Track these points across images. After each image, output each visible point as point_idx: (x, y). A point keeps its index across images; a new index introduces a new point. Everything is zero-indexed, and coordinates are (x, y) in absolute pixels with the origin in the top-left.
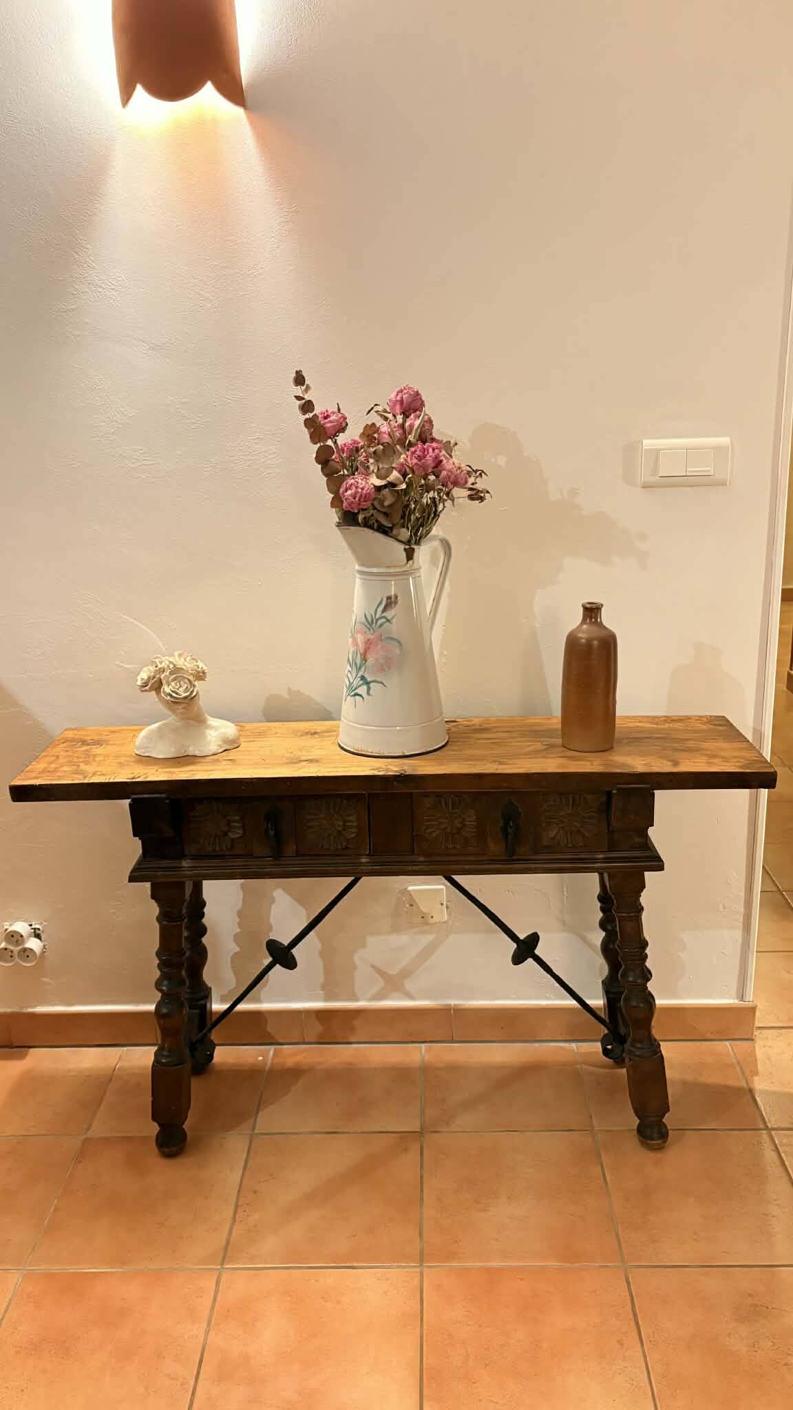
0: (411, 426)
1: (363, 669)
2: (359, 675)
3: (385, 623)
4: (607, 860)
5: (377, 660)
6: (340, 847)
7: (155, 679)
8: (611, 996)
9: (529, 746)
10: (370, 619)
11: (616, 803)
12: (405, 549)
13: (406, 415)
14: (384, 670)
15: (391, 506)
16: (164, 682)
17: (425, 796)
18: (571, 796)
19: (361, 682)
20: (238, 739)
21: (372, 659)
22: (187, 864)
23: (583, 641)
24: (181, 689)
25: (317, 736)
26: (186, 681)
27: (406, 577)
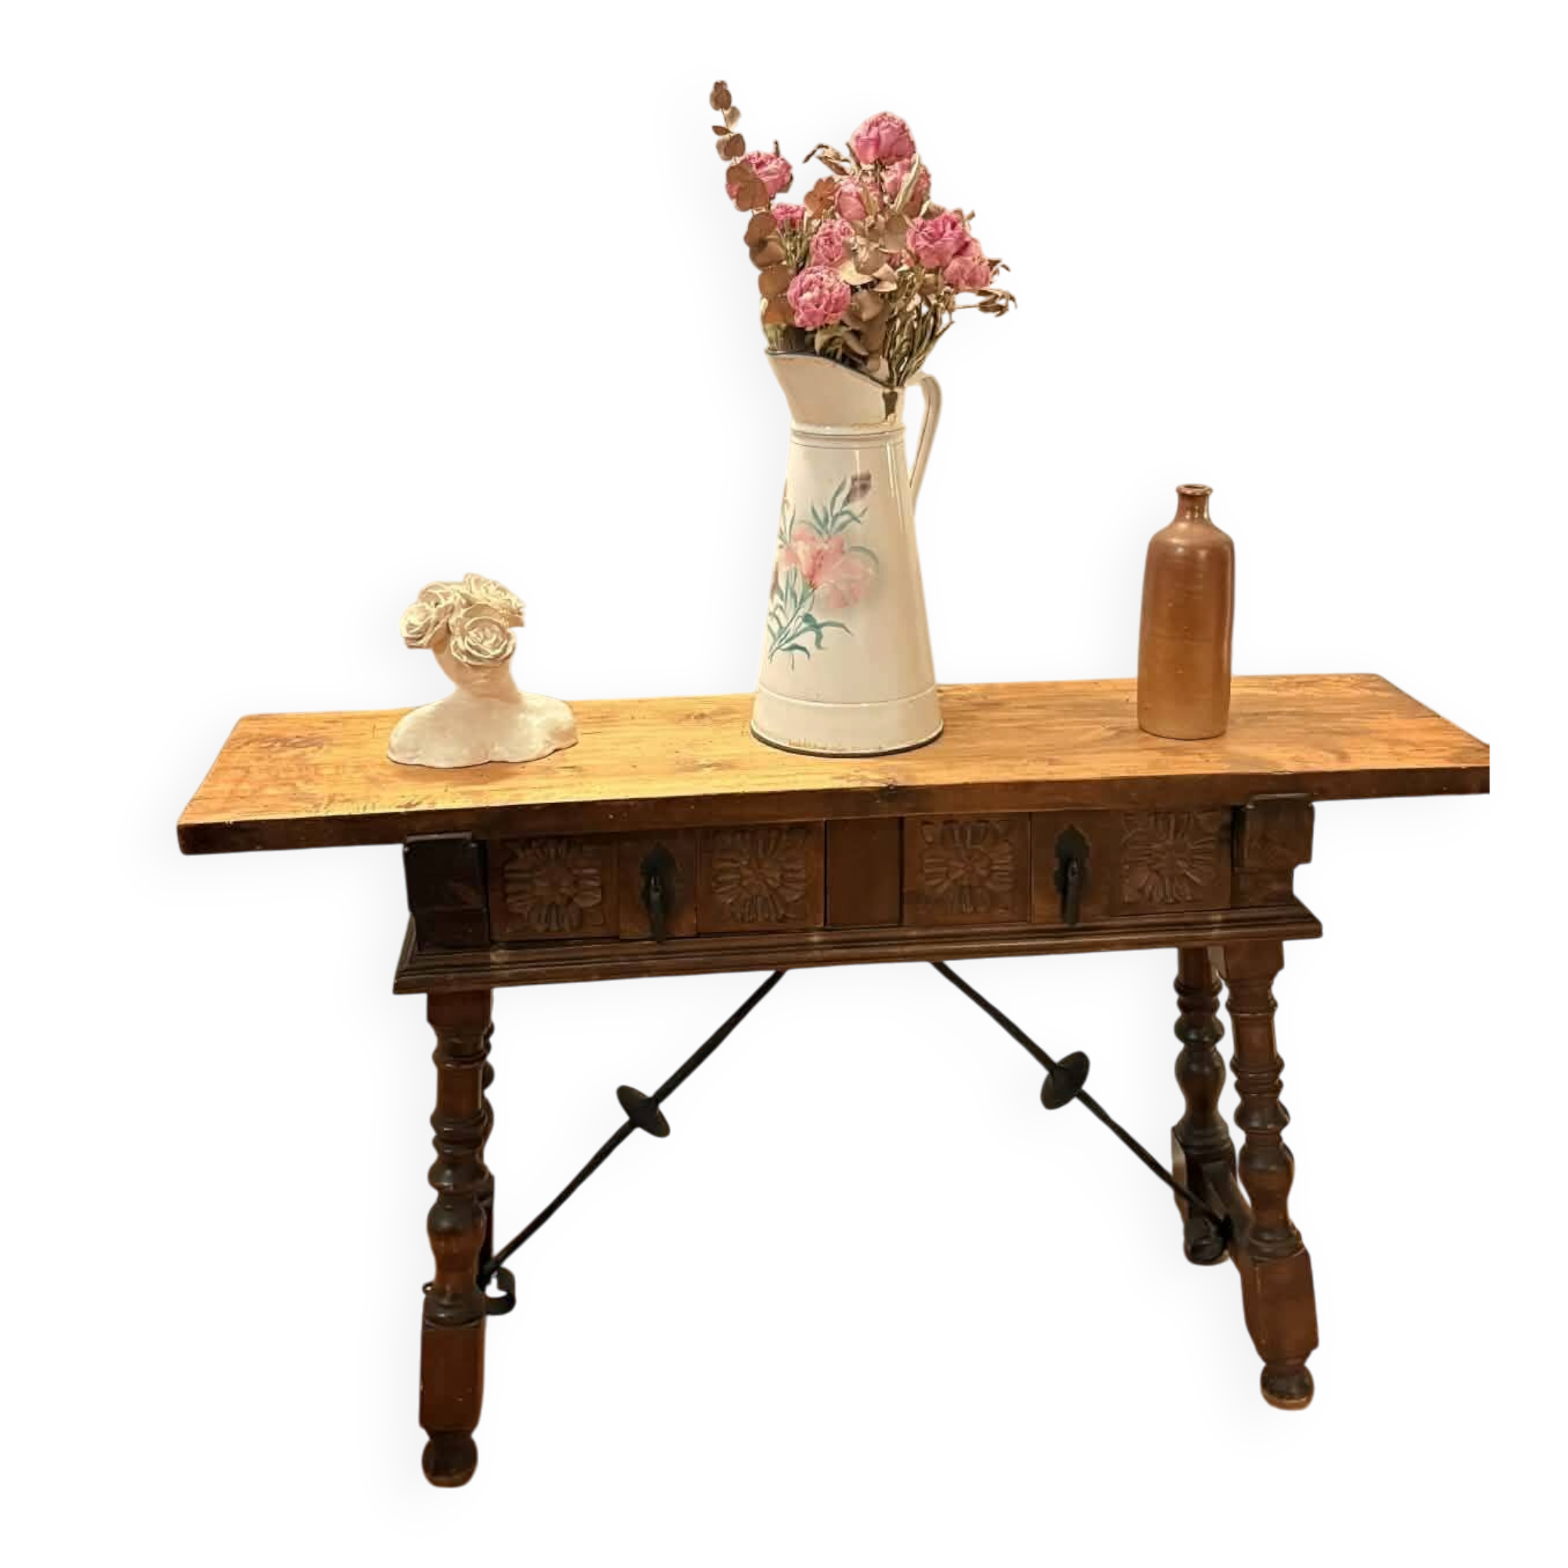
0: (896, 184)
1: (809, 601)
2: (801, 613)
3: (849, 522)
4: (1227, 923)
5: (834, 586)
6: (773, 918)
7: (439, 626)
8: (1194, 1153)
9: (1085, 731)
10: (821, 516)
11: (1252, 826)
12: (884, 395)
13: (881, 164)
14: (846, 604)
15: (871, 322)
16: (456, 631)
17: (926, 823)
18: (1172, 816)
19: (804, 625)
20: (574, 729)
21: (825, 585)
22: (498, 956)
23: (1180, 550)
24: (486, 643)
25: (707, 721)
26: (497, 629)
27: (878, 443)
